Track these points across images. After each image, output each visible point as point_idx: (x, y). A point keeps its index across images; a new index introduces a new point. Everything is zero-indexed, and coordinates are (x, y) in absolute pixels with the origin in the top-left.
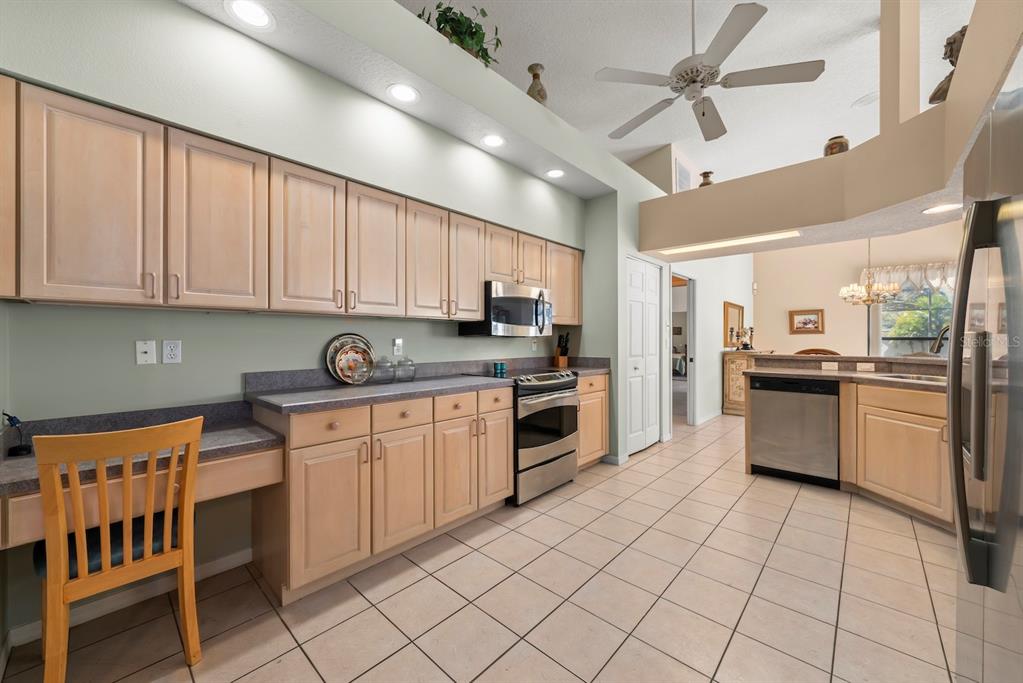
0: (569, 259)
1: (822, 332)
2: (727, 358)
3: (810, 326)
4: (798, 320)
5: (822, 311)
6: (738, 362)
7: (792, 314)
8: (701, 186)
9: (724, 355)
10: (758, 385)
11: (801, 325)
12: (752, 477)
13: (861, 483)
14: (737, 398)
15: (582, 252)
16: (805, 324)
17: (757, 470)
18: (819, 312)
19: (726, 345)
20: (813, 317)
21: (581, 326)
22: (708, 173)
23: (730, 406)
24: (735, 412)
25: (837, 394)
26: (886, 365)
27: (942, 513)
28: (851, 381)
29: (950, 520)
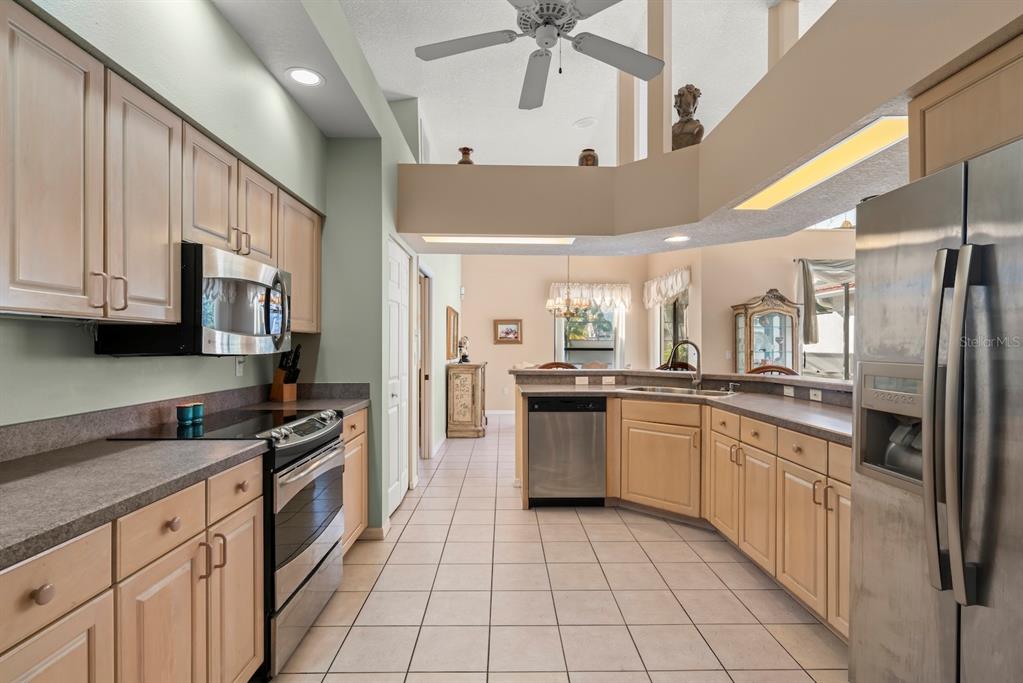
0: (307, 227)
1: (520, 343)
2: (451, 373)
3: (511, 336)
4: (501, 329)
5: (520, 321)
6: (463, 376)
7: (496, 323)
8: (461, 163)
9: (448, 369)
10: (536, 407)
11: (504, 335)
12: (531, 514)
13: (625, 497)
14: (461, 419)
15: (322, 218)
16: (507, 333)
17: (535, 503)
18: (518, 322)
19: (448, 358)
20: (513, 327)
21: (319, 334)
22: (467, 149)
23: (455, 428)
24: (461, 435)
25: (604, 409)
26: (623, 378)
27: (692, 511)
28: (616, 396)
29: (697, 516)
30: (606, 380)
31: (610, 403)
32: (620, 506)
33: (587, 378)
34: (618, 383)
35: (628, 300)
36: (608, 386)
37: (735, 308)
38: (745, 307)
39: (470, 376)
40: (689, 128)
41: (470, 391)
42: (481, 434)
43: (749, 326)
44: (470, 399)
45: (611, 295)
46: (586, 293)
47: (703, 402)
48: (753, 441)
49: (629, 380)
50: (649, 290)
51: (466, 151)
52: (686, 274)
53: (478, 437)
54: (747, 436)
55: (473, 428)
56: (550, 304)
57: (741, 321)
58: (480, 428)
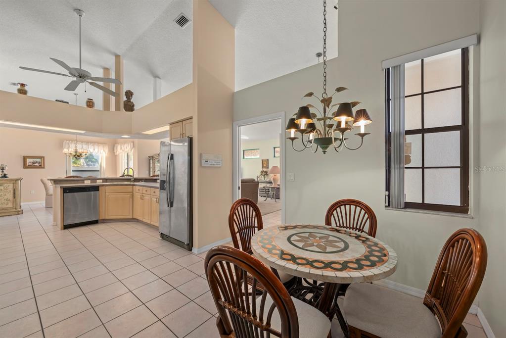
1: (44, 168)
3: (37, 164)
4: (29, 161)
5: (44, 157)
6: (5, 185)
7: (25, 158)
11: (31, 164)
12: (66, 231)
13: (106, 218)
16: (34, 163)
18: (42, 158)
20: (38, 160)
25: (98, 190)
26: (105, 180)
27: (131, 217)
28: (103, 185)
29: (132, 217)
30: (98, 181)
31: (100, 188)
32: (104, 221)
33: (90, 181)
34: (103, 182)
35: (107, 150)
36: (99, 182)
37: (149, 157)
38: (153, 157)
39: (12, 184)
40: (129, 103)
41: (12, 191)
42: (20, 213)
43: (154, 163)
44: (12, 196)
45: (98, 148)
46: (85, 146)
47: (134, 185)
48: (146, 193)
49: (108, 181)
50: (117, 149)
51: (23, 85)
52: (132, 144)
53: (18, 214)
54: (144, 192)
55: (15, 210)
56: (65, 151)
57: (151, 161)
58: (19, 210)
